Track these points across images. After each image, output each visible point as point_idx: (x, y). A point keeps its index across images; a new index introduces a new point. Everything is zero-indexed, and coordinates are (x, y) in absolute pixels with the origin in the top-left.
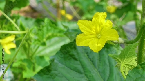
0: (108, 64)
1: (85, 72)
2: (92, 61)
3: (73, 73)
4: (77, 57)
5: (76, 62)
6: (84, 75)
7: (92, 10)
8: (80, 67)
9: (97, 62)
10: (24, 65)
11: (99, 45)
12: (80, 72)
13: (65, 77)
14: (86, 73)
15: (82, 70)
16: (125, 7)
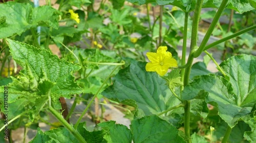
0: (152, 82)
1: (137, 88)
2: (141, 80)
3: (129, 89)
4: (130, 78)
5: (131, 81)
6: (136, 91)
7: (121, 41)
8: (133, 85)
9: (144, 80)
10: (82, 84)
11: (164, 70)
12: (134, 89)
13: (124, 93)
14: (139, 89)
15: (135, 87)
16: (144, 38)
